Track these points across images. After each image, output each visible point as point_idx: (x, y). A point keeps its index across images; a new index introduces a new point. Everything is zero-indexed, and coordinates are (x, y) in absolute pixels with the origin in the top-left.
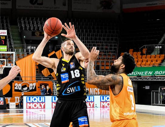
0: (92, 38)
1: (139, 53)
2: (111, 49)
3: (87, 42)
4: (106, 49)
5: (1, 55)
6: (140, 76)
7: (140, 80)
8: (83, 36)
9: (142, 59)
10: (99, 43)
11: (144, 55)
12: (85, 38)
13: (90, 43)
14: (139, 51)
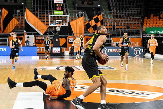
0: (124, 6)
1: (158, 17)
2: (137, 14)
3: (120, 9)
4: (134, 14)
5: (59, 17)
6: (158, 34)
7: (158, 37)
8: (118, 4)
9: (159, 22)
10: (129, 10)
11: (162, 18)
12: (120, 6)
13: (123, 10)
14: (157, 16)
